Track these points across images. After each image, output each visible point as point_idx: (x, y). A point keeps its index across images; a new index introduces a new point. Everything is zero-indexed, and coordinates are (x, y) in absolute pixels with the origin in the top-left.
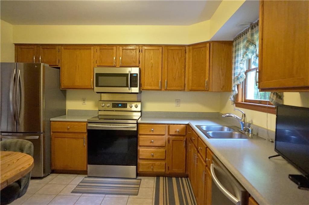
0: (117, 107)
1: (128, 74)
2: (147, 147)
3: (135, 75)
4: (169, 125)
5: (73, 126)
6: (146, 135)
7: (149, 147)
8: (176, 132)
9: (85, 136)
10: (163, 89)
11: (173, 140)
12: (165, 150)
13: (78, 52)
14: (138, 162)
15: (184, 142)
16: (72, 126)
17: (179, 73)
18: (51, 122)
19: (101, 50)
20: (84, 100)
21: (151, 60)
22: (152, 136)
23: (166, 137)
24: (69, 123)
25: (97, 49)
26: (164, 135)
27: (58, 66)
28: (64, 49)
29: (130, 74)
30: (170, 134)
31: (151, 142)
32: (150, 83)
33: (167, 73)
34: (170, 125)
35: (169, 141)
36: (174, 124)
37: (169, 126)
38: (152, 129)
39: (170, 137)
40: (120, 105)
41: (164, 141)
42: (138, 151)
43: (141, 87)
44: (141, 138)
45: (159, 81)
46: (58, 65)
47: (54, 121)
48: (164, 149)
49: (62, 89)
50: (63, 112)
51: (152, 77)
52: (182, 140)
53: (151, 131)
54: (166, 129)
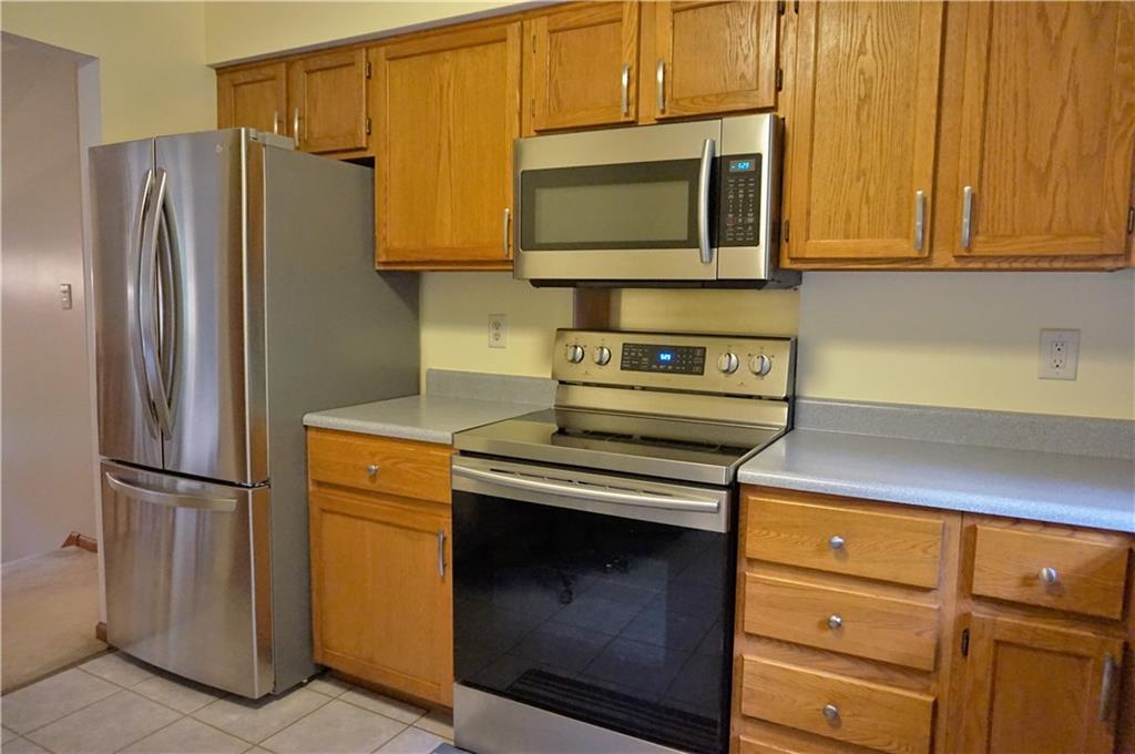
0: (650, 370)
1: (698, 162)
2: (795, 653)
3: (745, 166)
4: (968, 522)
5: (394, 464)
6: (796, 569)
7: (807, 656)
8: (1029, 581)
9: (445, 523)
10: (942, 257)
11: (998, 643)
12: (930, 699)
13: (447, 66)
14: (732, 734)
15: (1099, 671)
16: (388, 463)
17: (1080, 125)
18: (311, 434)
19: (554, 36)
20: (497, 324)
21: (862, 52)
22: (835, 587)
23: (944, 607)
24: (375, 445)
25: (534, 37)
26: (926, 590)
27: (368, 154)
28: (391, 59)
29: (714, 161)
30: (978, 589)
31: (826, 624)
32: (849, 216)
33: (978, 133)
34: (983, 527)
35: (965, 638)
36: (1017, 521)
37: (974, 530)
38: (837, 540)
39: (980, 612)
40: (665, 357)
41: (928, 638)
42: (736, 664)
43: (784, 245)
44: (756, 584)
45: (911, 198)
46: (364, 145)
47: (318, 429)
48: (926, 690)
49: (381, 268)
50: (403, 383)
51: (861, 174)
52: (1080, 657)
53: (825, 547)
54: (944, 548)
